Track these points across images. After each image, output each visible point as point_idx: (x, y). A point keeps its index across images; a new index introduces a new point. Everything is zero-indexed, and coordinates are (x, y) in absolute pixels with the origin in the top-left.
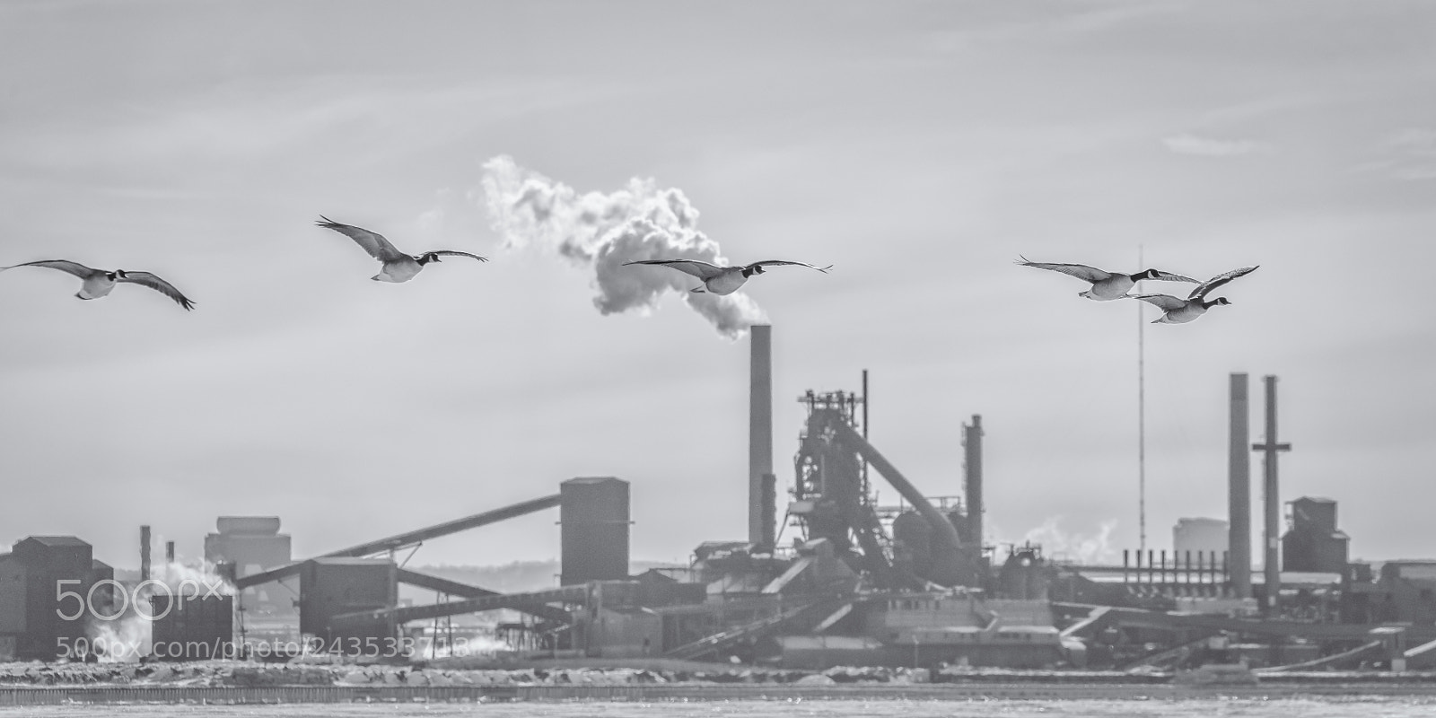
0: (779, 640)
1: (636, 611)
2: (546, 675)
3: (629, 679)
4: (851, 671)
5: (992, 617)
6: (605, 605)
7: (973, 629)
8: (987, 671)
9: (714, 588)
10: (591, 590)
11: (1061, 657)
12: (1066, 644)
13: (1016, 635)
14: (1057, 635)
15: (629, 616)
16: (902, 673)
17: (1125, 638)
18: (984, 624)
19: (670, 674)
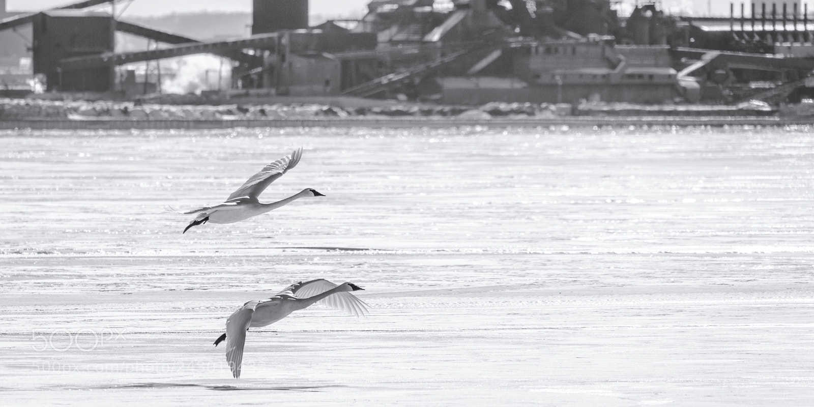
0: (439, 81)
1: (318, 56)
2: (246, 111)
3: (317, 114)
4: (503, 106)
5: (620, 61)
6: (293, 52)
7: (604, 71)
8: (619, 107)
9: (383, 36)
10: (280, 38)
11: (679, 95)
12: (683, 84)
13: (641, 76)
14: (675, 76)
15: (313, 61)
16: (546, 108)
17: (732, 77)
18: (613, 66)
19: (351, 110)
